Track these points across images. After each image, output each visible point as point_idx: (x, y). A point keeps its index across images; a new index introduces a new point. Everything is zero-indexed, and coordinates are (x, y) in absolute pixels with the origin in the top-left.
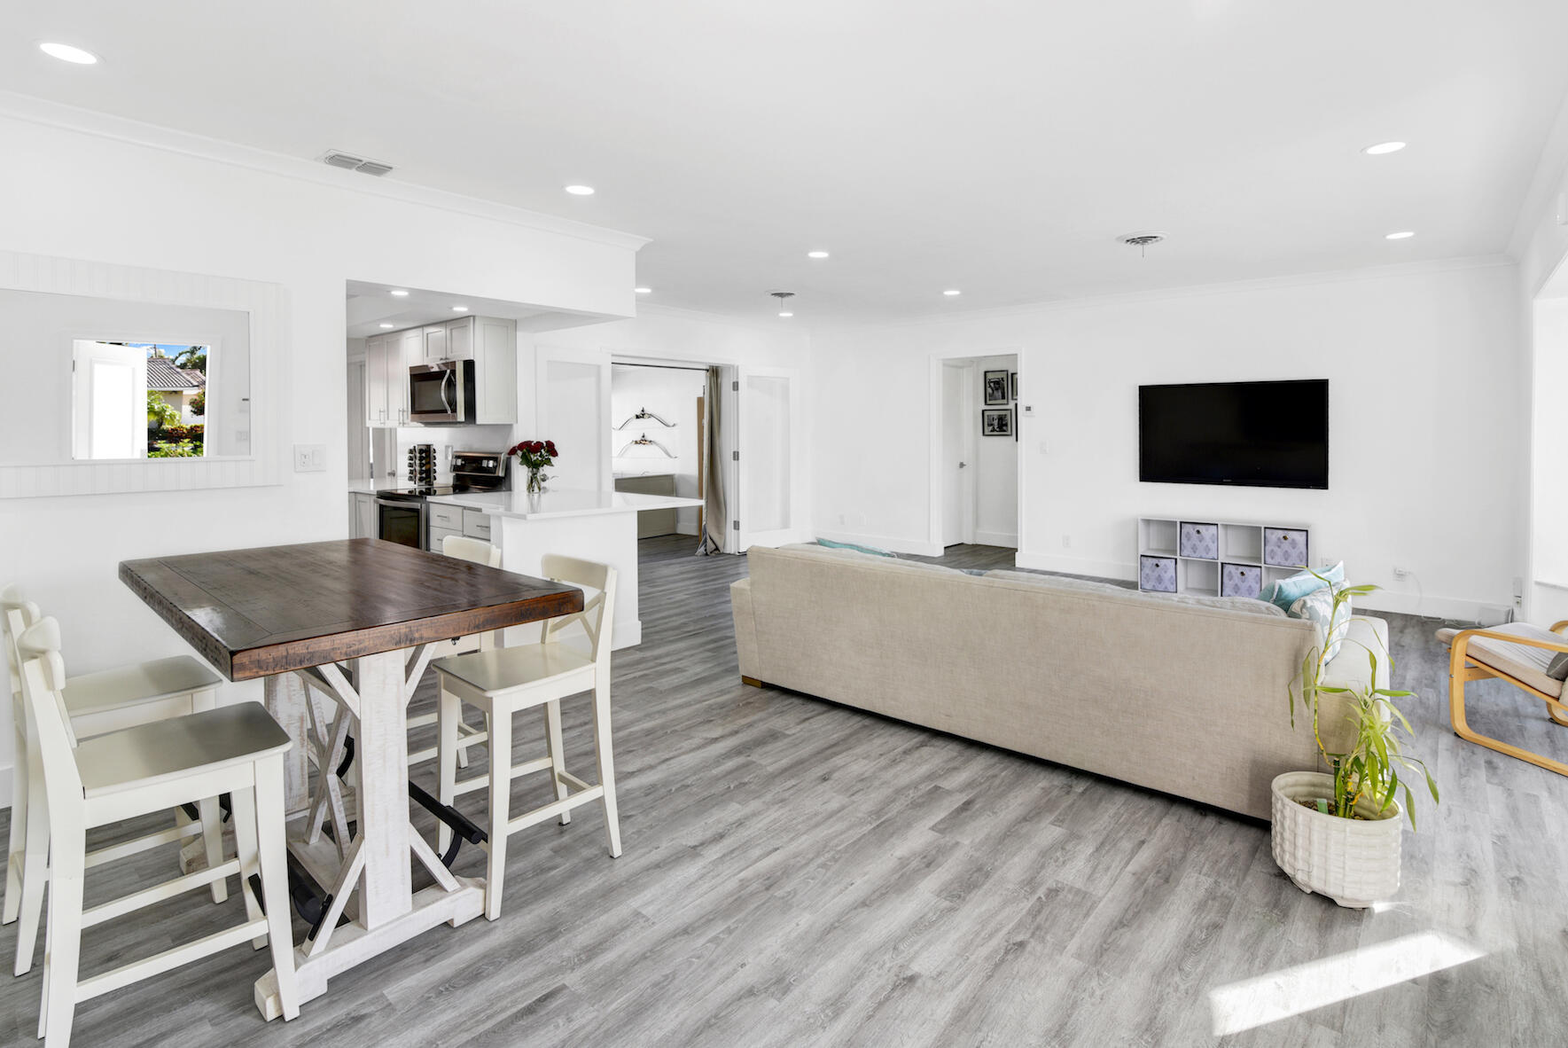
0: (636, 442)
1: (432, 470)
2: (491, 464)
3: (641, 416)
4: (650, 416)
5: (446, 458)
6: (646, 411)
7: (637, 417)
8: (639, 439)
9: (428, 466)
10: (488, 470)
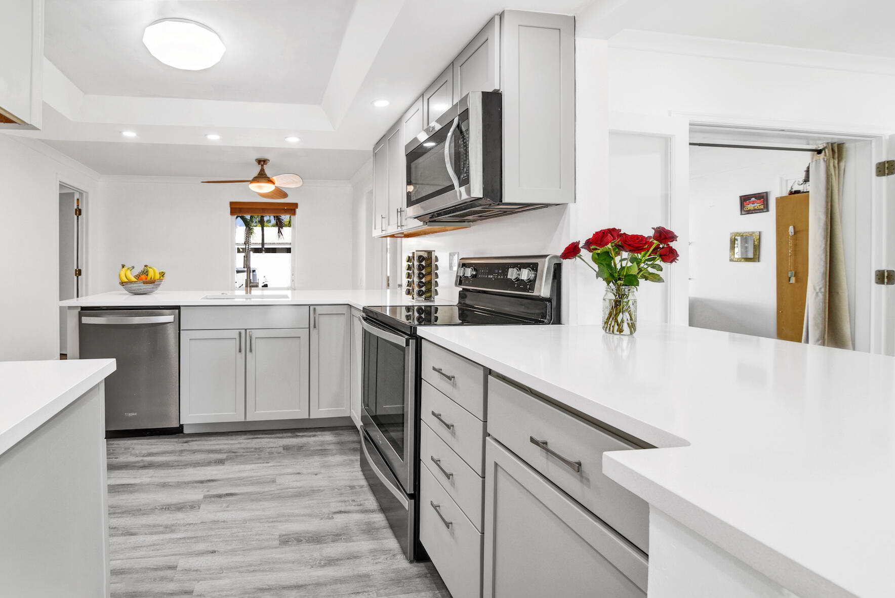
1: (433, 282)
2: (525, 274)
5: (451, 267)
9: (428, 278)
10: (520, 284)
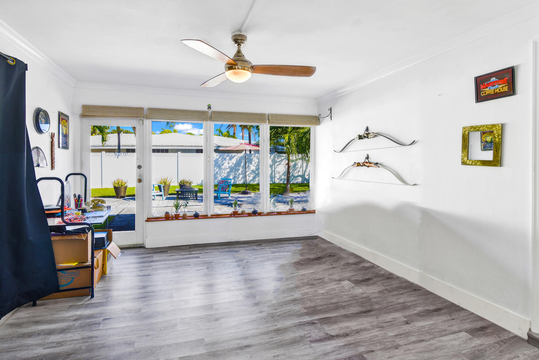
0: (359, 165)
3: (366, 135)
4: (376, 135)
6: (371, 130)
7: (360, 137)
8: (362, 160)
